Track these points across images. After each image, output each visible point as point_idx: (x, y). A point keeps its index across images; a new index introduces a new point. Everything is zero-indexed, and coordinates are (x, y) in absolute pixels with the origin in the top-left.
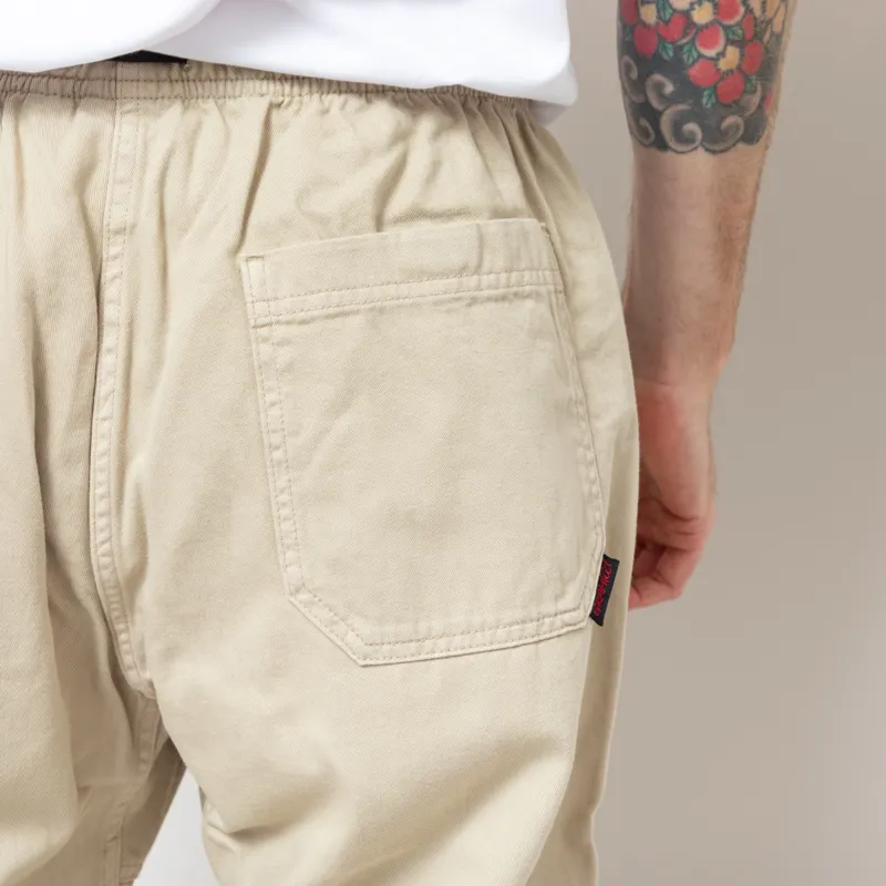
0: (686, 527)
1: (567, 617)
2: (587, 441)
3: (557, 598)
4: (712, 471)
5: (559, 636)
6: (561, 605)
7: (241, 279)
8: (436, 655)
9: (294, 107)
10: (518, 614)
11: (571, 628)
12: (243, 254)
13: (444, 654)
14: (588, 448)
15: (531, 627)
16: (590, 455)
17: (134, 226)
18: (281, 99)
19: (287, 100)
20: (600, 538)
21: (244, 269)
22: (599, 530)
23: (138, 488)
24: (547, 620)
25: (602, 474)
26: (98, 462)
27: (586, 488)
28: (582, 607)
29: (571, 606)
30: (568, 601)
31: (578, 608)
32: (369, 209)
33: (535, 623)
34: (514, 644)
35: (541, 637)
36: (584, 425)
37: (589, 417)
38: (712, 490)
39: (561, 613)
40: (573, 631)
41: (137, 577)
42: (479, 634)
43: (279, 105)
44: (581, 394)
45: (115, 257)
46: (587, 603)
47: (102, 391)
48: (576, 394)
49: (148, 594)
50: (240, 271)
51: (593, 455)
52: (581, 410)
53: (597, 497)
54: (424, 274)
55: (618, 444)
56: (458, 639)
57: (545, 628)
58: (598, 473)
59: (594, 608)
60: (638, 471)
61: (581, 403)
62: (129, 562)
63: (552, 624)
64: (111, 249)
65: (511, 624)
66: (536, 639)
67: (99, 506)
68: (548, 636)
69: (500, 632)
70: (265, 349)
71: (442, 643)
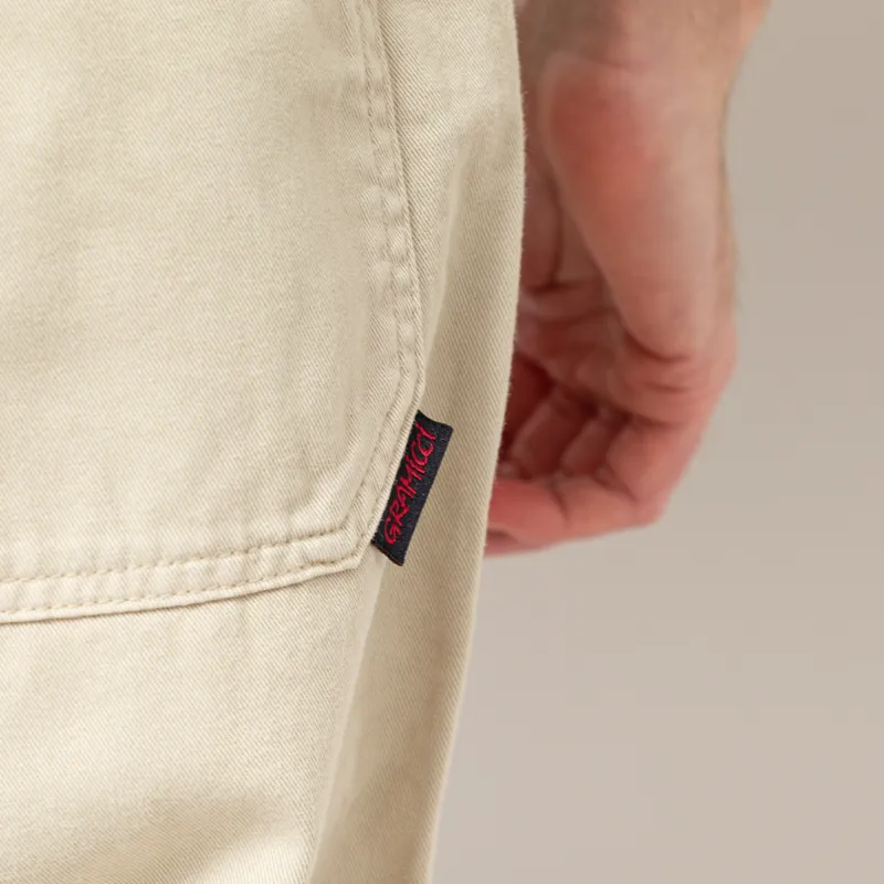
0: (667, 376)
1: (314, 546)
2: (388, 172)
3: (291, 507)
4: (725, 253)
5: (295, 585)
6: (301, 521)
8: (23, 615)
10: (202, 539)
11: (321, 570)
13: (41, 614)
14: (392, 186)
15: (228, 565)
16: (396, 203)
20: (409, 381)
22: (408, 359)
24: (267, 552)
25: (423, 243)
27: (380, 269)
28: (351, 526)
29: (326, 523)
30: (318, 512)
31: (343, 526)
33: (238, 558)
34: (192, 598)
35: (254, 587)
36: (385, 137)
37: (399, 119)
38: (726, 298)
39: (301, 538)
40: (327, 576)
42: (114, 577)
44: (379, 70)
46: (365, 518)
48: (368, 71)
51: (404, 200)
52: (379, 105)
53: (407, 290)
55: (471, 177)
56: (69, 583)
57: (265, 566)
58: (415, 239)
59: (381, 526)
60: (519, 235)
61: (381, 90)
63: (281, 557)
65: (184, 559)
66: (239, 590)
68: (267, 585)
69: (162, 575)
71: (36, 589)
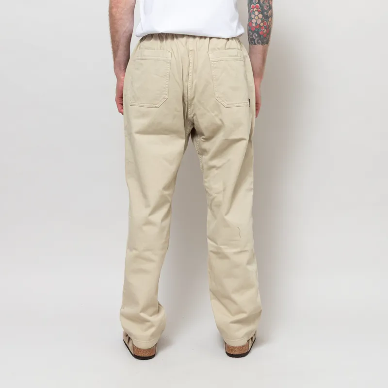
12: (209, 53)
23: (196, 85)
26: (189, 81)
32: (224, 47)
41: (193, 99)
47: (190, 72)
49: (195, 100)
54: (231, 56)
62: (192, 97)
67: (189, 88)
70: (212, 65)
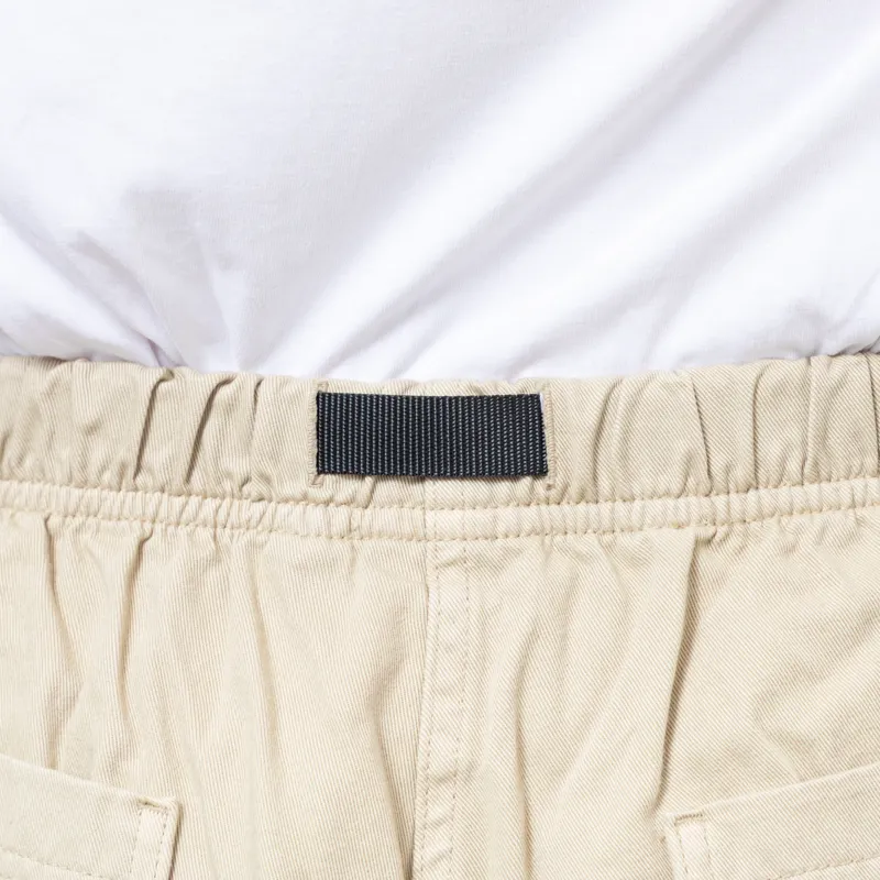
7: (666, 856)
9: (734, 542)
12: (668, 812)
17: (471, 767)
18: (711, 530)
19: (722, 530)
21: (671, 838)
43: (709, 542)
45: (438, 823)
50: (663, 840)
64: (430, 810)
